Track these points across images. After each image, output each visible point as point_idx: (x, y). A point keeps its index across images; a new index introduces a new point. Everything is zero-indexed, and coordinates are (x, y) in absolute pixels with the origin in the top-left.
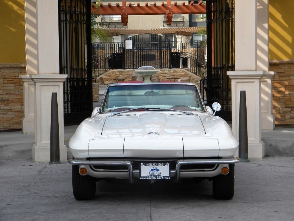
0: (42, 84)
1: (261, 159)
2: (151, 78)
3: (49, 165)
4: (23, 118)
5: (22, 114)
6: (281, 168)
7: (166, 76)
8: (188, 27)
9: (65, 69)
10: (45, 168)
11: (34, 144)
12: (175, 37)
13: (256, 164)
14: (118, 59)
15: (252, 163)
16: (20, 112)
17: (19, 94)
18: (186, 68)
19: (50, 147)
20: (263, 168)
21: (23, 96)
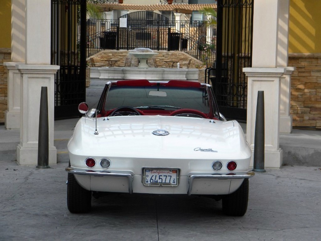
0: (30, 76)
1: (279, 169)
2: (147, 61)
3: (36, 170)
4: (6, 111)
5: (5, 106)
6: (303, 181)
7: (163, 59)
8: (188, 4)
9: (56, 55)
10: (31, 173)
11: (19, 144)
12: (173, 15)
13: (274, 175)
14: (111, 38)
15: (269, 174)
16: (3, 103)
17: (2, 83)
18: (186, 51)
19: (37, 149)
20: (283, 181)
21: (7, 86)
